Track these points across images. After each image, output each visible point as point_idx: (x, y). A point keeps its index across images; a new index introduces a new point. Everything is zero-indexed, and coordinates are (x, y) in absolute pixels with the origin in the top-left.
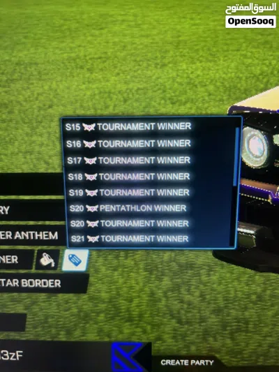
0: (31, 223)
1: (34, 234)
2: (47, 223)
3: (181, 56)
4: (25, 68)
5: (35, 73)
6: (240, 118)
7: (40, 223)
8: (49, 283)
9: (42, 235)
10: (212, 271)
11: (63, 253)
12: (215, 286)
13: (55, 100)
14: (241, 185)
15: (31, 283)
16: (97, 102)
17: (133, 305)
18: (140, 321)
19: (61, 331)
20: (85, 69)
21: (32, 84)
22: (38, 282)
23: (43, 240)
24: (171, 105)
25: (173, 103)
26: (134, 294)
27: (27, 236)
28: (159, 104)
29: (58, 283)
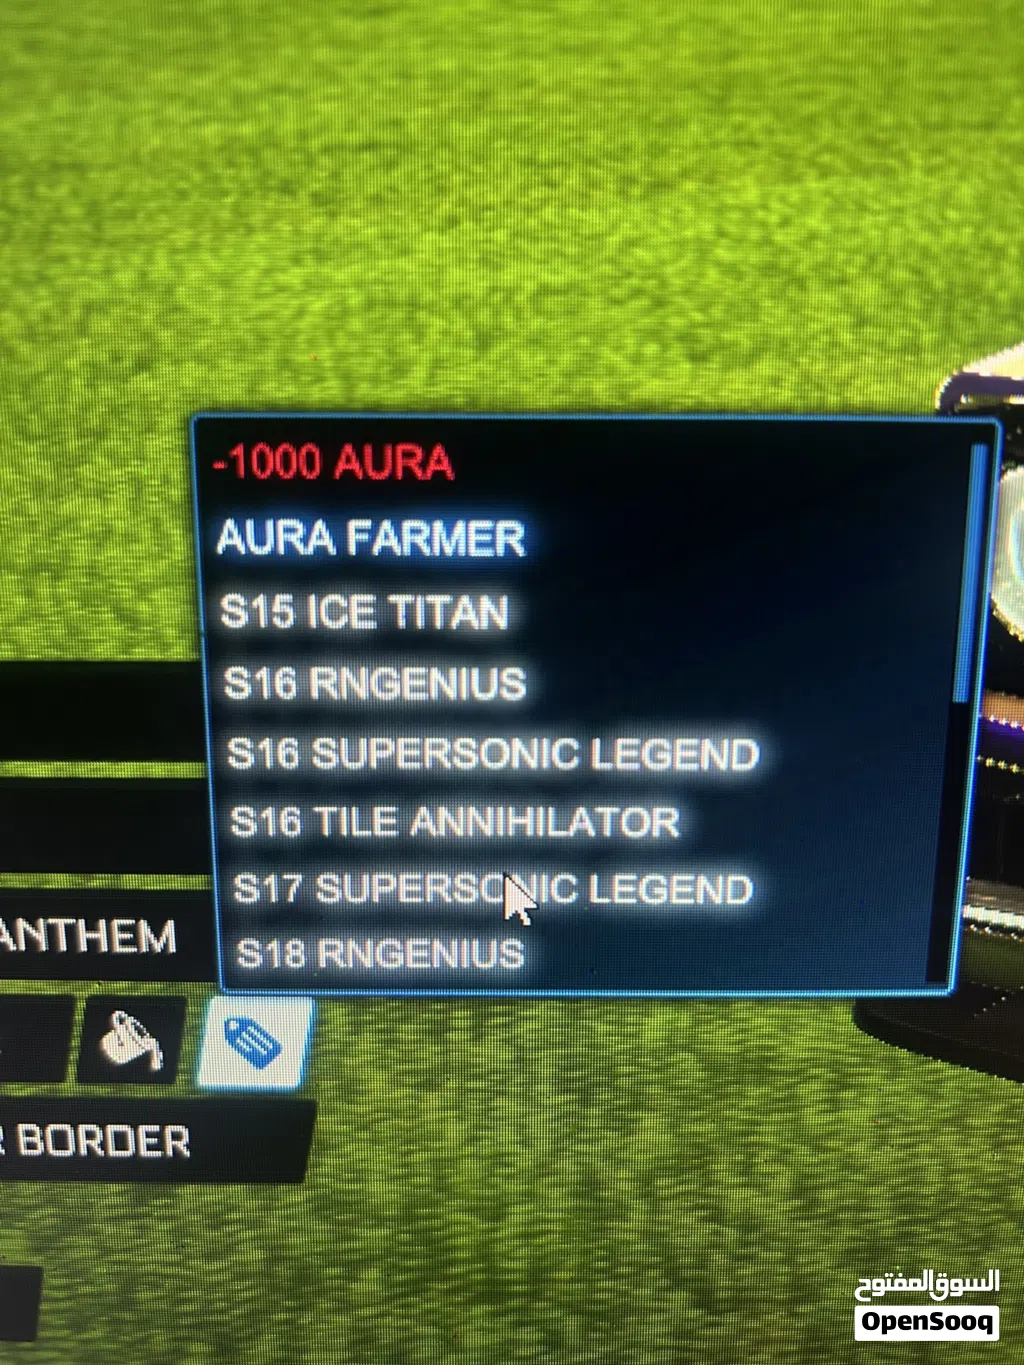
0: (59, 881)
1: (71, 931)
2: (131, 881)
3: (738, 145)
4: (29, 187)
5: (74, 211)
6: (991, 428)
7: (98, 881)
8: (141, 1141)
9: (109, 936)
10: (847, 1087)
11: (201, 1015)
12: (859, 1148)
13: (165, 336)
14: (983, 722)
15: (60, 1141)
16: (354, 347)
17: (507, 1231)
18: (534, 1295)
19: (191, 1339)
20: (304, 197)
21: (62, 259)
22: (90, 1135)
23: (110, 957)
24: (686, 366)
25: (697, 358)
26: (514, 1187)
27: (41, 937)
28: (637, 359)
29: (178, 1140)
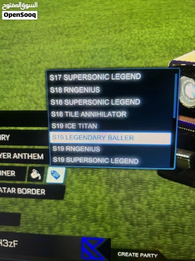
0: (25, 147)
1: (27, 155)
2: (36, 147)
3: (134, 24)
4: (22, 35)
5: (29, 39)
6: (178, 70)
7: (31, 147)
8: (37, 192)
9: (32, 156)
10: (156, 186)
11: (47, 170)
12: (159, 197)
13: (42, 58)
14: (179, 120)
15: (24, 191)
16: (72, 59)
17: (97, 210)
18: (102, 221)
19: (45, 227)
20: (64, 35)
21: (27, 46)
22: (29, 190)
23: (33, 160)
24: (126, 60)
25: (128, 59)
26: (98, 202)
27: (22, 157)
28: (118, 59)
29: (43, 192)
